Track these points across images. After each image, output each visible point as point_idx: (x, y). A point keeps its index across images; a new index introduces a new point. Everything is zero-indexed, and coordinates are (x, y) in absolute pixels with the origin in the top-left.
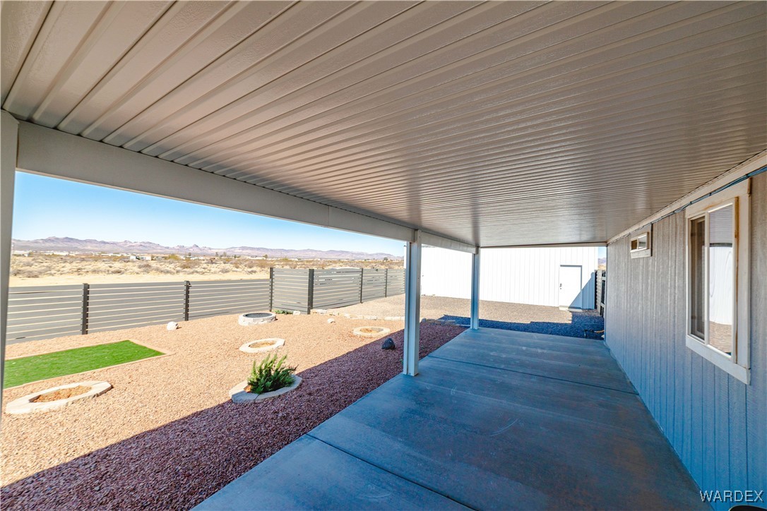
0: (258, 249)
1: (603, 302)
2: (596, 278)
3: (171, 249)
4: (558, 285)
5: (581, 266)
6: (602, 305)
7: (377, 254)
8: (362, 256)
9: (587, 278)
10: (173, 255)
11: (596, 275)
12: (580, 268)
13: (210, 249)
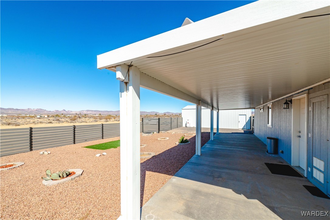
0: (95, 111)
1: (253, 126)
2: (251, 119)
3: (52, 112)
4: (238, 122)
5: (246, 115)
6: (253, 127)
7: (151, 112)
8: (144, 113)
9: (248, 119)
10: (57, 115)
11: (251, 118)
12: (245, 116)
13: (71, 111)
